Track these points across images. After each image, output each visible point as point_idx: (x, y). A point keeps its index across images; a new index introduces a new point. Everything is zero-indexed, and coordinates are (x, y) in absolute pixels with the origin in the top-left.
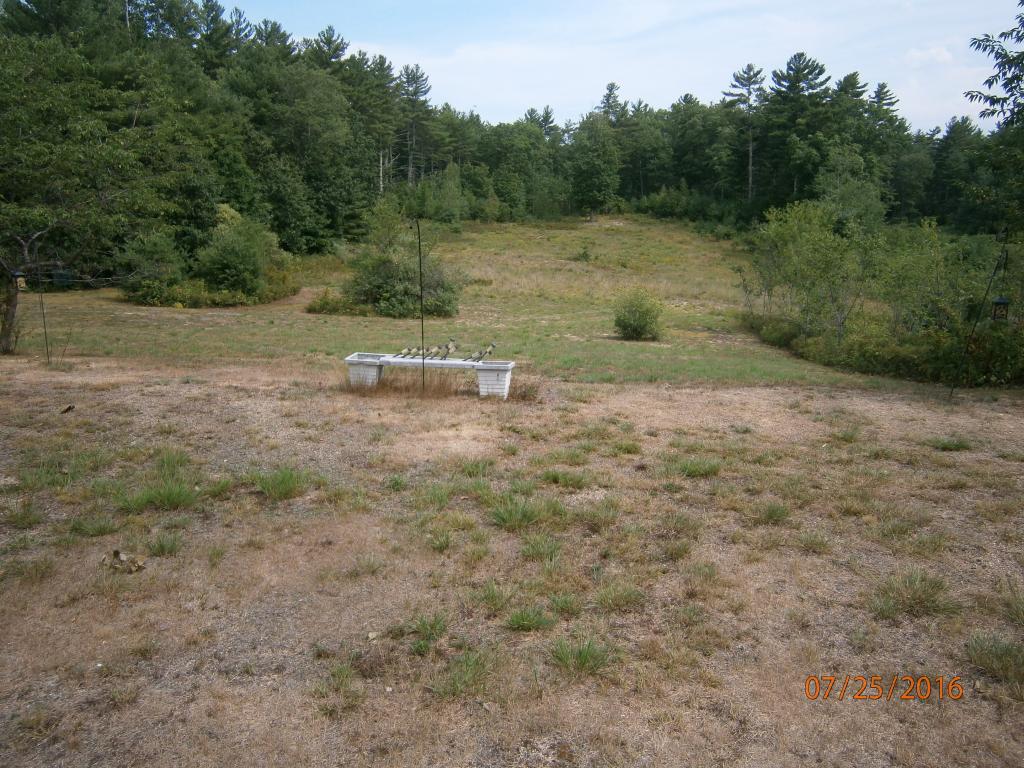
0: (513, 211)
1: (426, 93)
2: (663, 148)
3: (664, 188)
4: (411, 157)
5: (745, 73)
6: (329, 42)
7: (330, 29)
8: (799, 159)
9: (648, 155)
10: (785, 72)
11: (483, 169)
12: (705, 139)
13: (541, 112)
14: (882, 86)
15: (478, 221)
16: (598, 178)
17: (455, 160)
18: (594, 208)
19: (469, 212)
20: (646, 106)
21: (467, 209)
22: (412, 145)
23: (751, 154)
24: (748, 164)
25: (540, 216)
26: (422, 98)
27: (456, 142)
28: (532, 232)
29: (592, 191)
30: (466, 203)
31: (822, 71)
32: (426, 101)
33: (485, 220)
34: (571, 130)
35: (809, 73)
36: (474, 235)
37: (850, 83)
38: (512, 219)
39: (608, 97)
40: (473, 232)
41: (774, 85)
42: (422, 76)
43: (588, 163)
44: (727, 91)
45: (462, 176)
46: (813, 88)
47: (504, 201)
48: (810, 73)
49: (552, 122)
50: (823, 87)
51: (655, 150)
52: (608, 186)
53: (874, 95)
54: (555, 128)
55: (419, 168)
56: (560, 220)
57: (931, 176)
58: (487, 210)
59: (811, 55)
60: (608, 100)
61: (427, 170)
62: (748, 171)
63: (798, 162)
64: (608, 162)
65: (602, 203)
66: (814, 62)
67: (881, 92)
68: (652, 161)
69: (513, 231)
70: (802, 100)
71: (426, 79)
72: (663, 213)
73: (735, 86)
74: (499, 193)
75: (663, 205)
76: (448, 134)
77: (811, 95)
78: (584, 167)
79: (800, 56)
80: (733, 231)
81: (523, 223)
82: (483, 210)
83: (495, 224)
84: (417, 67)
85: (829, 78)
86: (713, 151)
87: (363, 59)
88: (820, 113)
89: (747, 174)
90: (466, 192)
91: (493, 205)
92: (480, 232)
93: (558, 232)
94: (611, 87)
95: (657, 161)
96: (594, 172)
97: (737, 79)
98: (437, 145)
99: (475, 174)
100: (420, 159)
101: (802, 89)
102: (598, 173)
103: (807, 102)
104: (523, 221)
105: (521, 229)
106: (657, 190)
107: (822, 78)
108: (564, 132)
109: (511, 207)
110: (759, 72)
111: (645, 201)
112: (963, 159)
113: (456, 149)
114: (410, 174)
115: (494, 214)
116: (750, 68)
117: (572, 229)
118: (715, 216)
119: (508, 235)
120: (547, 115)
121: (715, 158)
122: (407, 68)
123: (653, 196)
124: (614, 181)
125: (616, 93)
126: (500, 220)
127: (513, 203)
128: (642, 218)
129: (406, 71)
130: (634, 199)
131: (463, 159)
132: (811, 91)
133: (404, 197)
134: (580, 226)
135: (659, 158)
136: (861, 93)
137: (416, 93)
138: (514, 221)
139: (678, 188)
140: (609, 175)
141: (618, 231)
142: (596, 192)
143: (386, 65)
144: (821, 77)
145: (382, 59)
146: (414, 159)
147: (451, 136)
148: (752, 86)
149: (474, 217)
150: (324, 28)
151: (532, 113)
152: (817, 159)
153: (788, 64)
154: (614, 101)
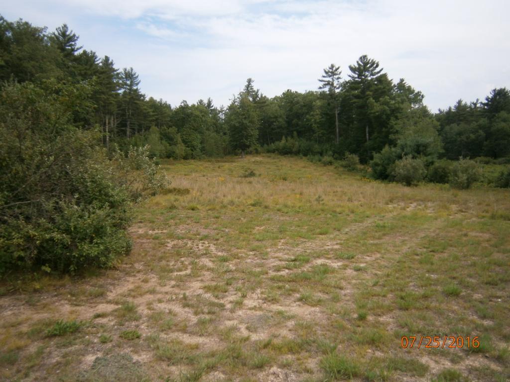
0: (194, 153)
1: (137, 84)
2: (281, 116)
3: (284, 137)
4: (128, 123)
5: (330, 68)
6: (64, 34)
7: (65, 26)
8: (377, 112)
9: (272, 120)
10: (357, 66)
11: (173, 130)
12: (305, 110)
13: (206, 101)
15: (171, 159)
16: (245, 131)
17: (156, 125)
18: (243, 150)
19: (165, 154)
21: (164, 152)
22: (129, 115)
23: (337, 116)
24: (335, 122)
25: (211, 155)
26: (135, 88)
27: (157, 115)
28: (207, 164)
29: (242, 139)
30: (163, 148)
31: (377, 66)
32: (137, 89)
33: (176, 159)
34: (223, 111)
35: (370, 67)
36: (169, 166)
38: (193, 157)
39: (248, 86)
40: (168, 165)
41: (350, 74)
42: (135, 75)
43: (239, 123)
44: (321, 79)
45: (161, 134)
46: (372, 75)
47: (188, 147)
49: (212, 106)
50: (379, 75)
51: (276, 117)
52: (251, 136)
54: (215, 110)
55: (133, 129)
56: (223, 158)
58: (177, 151)
59: (370, 57)
60: (248, 88)
61: (139, 131)
62: (336, 125)
63: (377, 114)
64: (251, 122)
65: (249, 147)
66: (372, 60)
68: (275, 124)
69: (193, 164)
70: (368, 82)
71: (137, 77)
72: (286, 152)
73: (324, 77)
74: (184, 142)
75: (284, 148)
76: (152, 110)
77: (372, 79)
78: (237, 125)
79: (365, 57)
80: (333, 161)
81: (200, 160)
82: (174, 152)
83: (183, 160)
84: (132, 69)
85: (382, 69)
86: (311, 116)
87: (94, 56)
89: (335, 127)
90: (164, 142)
91: (180, 149)
92: (173, 164)
93: (223, 164)
94: (249, 81)
95: (277, 123)
96: (243, 127)
97: (326, 73)
98: (146, 116)
99: (169, 133)
100: (134, 124)
101: (367, 76)
102: (246, 128)
103: (371, 83)
104: (200, 158)
105: (200, 163)
106: (280, 140)
107: (378, 70)
108: (220, 112)
109: (192, 150)
110: (338, 68)
111: (273, 146)
113: (157, 119)
114: (128, 133)
115: (182, 154)
116: (332, 66)
117: (232, 162)
118: (319, 152)
119: (191, 166)
120: (209, 103)
121: (313, 120)
122: (125, 69)
123: (277, 143)
124: (256, 133)
125: (252, 84)
126: (185, 158)
127: (193, 148)
128: (273, 155)
129: (125, 72)
130: (265, 145)
131: (162, 125)
132: (372, 77)
133: (123, 145)
134: (236, 160)
135: (278, 122)
137: (131, 85)
138: (194, 159)
139: (292, 137)
140: (252, 130)
141: (261, 162)
142: (245, 140)
143: (110, 61)
144: (377, 68)
145: (107, 59)
146: (131, 124)
147: (153, 112)
148: (335, 76)
149: (168, 157)
150: (61, 25)
151: (201, 102)
152: (389, 112)
153: (358, 62)
154: (251, 89)
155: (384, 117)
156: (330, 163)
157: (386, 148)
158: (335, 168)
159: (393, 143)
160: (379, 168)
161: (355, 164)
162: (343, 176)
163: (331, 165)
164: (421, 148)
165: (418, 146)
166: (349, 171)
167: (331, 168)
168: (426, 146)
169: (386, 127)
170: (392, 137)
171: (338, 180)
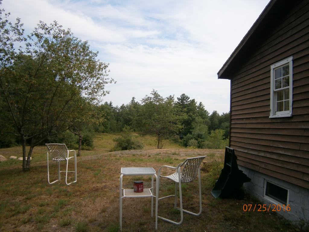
5: (169, 97)
10: (180, 98)
13: (109, 103)
14: (201, 103)
19: (94, 130)
20: (139, 103)
25: (114, 131)
31: (189, 98)
33: (99, 132)
34: (118, 108)
37: (193, 101)
41: (178, 101)
46: (187, 102)
47: (104, 127)
48: (186, 99)
49: (112, 106)
53: (199, 105)
54: (114, 108)
57: (210, 125)
60: (132, 101)
66: (187, 96)
67: (201, 104)
70: (185, 105)
74: (103, 125)
77: (186, 104)
78: (128, 119)
79: (184, 94)
82: (98, 129)
83: (102, 133)
88: (190, 108)
94: (133, 98)
97: (168, 99)
101: (184, 102)
103: (186, 106)
110: (173, 97)
112: (217, 121)
115: (101, 130)
116: (171, 96)
120: (111, 104)
125: (135, 99)
126: (103, 132)
127: (106, 128)
136: (196, 104)
144: (189, 100)
151: (106, 103)
152: (191, 119)
153: (181, 96)
154: (134, 102)
155: (189, 121)
156: (168, 138)
157: (189, 135)
158: (170, 141)
159: (191, 133)
160: (185, 142)
161: (178, 139)
162: (172, 144)
163: (168, 139)
164: (200, 136)
165: (199, 135)
166: (175, 142)
167: (168, 140)
168: (201, 135)
169: (190, 126)
170: (191, 130)
171: (170, 146)
